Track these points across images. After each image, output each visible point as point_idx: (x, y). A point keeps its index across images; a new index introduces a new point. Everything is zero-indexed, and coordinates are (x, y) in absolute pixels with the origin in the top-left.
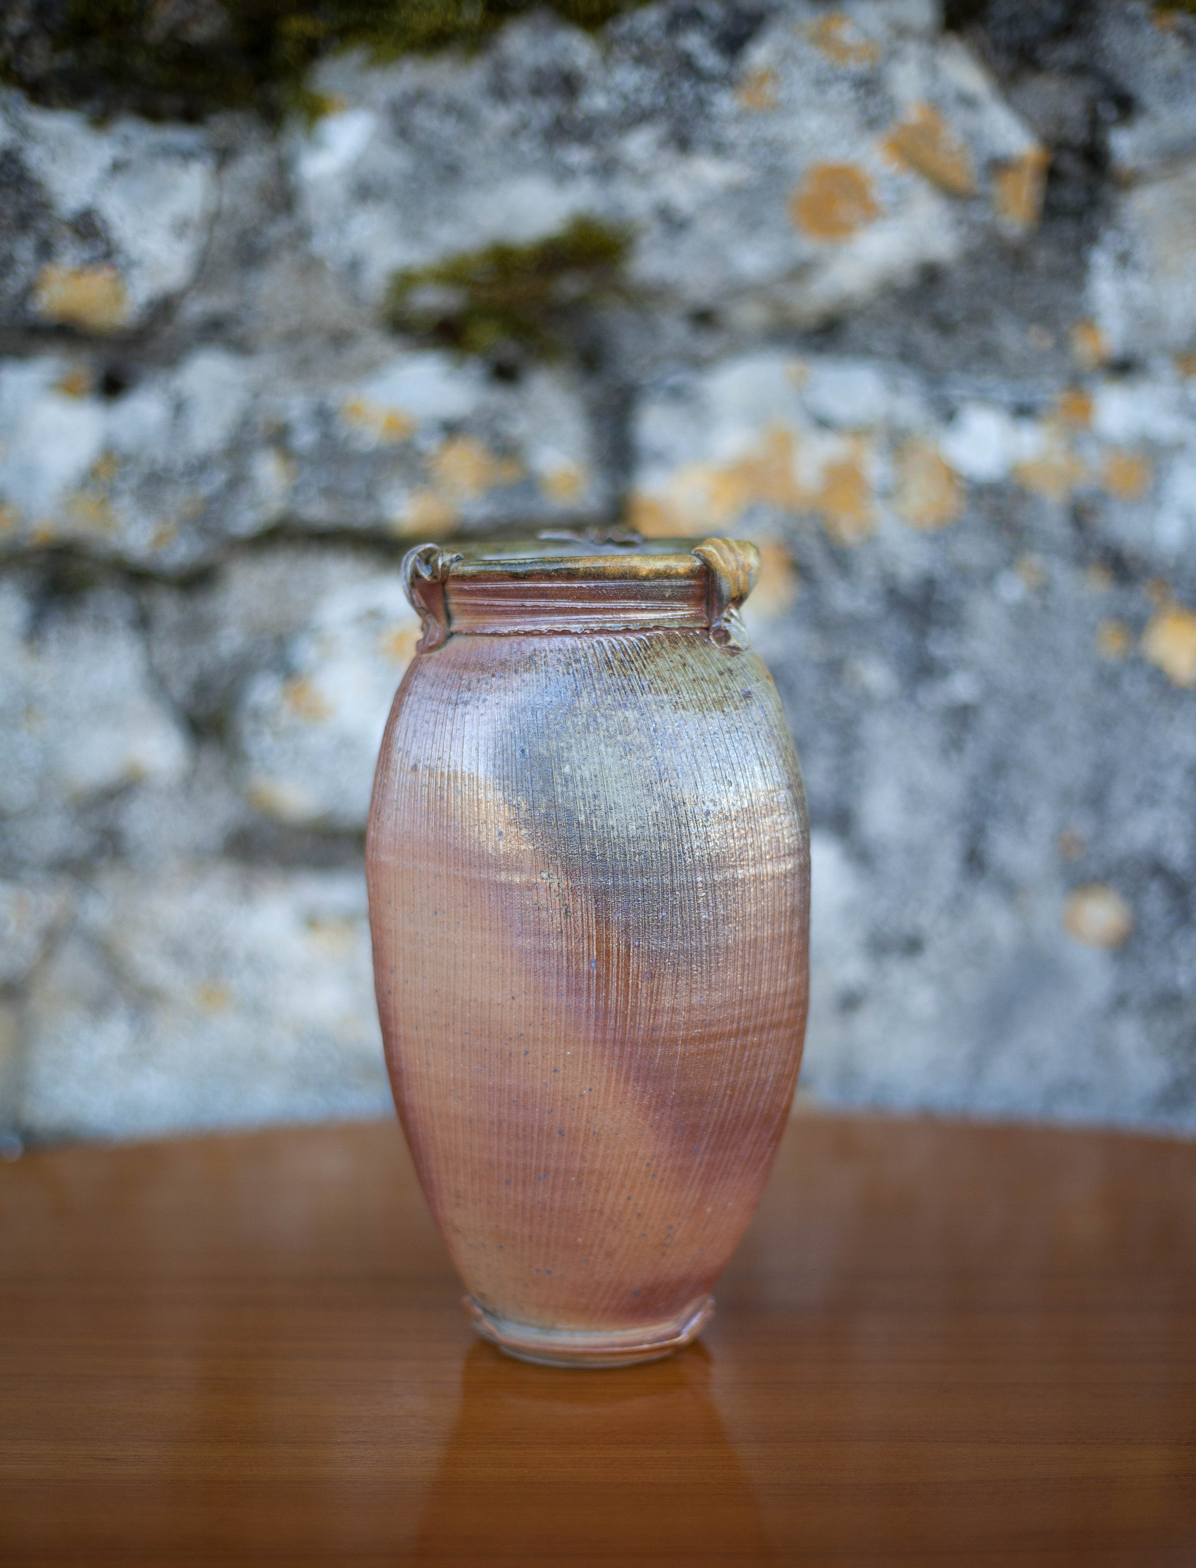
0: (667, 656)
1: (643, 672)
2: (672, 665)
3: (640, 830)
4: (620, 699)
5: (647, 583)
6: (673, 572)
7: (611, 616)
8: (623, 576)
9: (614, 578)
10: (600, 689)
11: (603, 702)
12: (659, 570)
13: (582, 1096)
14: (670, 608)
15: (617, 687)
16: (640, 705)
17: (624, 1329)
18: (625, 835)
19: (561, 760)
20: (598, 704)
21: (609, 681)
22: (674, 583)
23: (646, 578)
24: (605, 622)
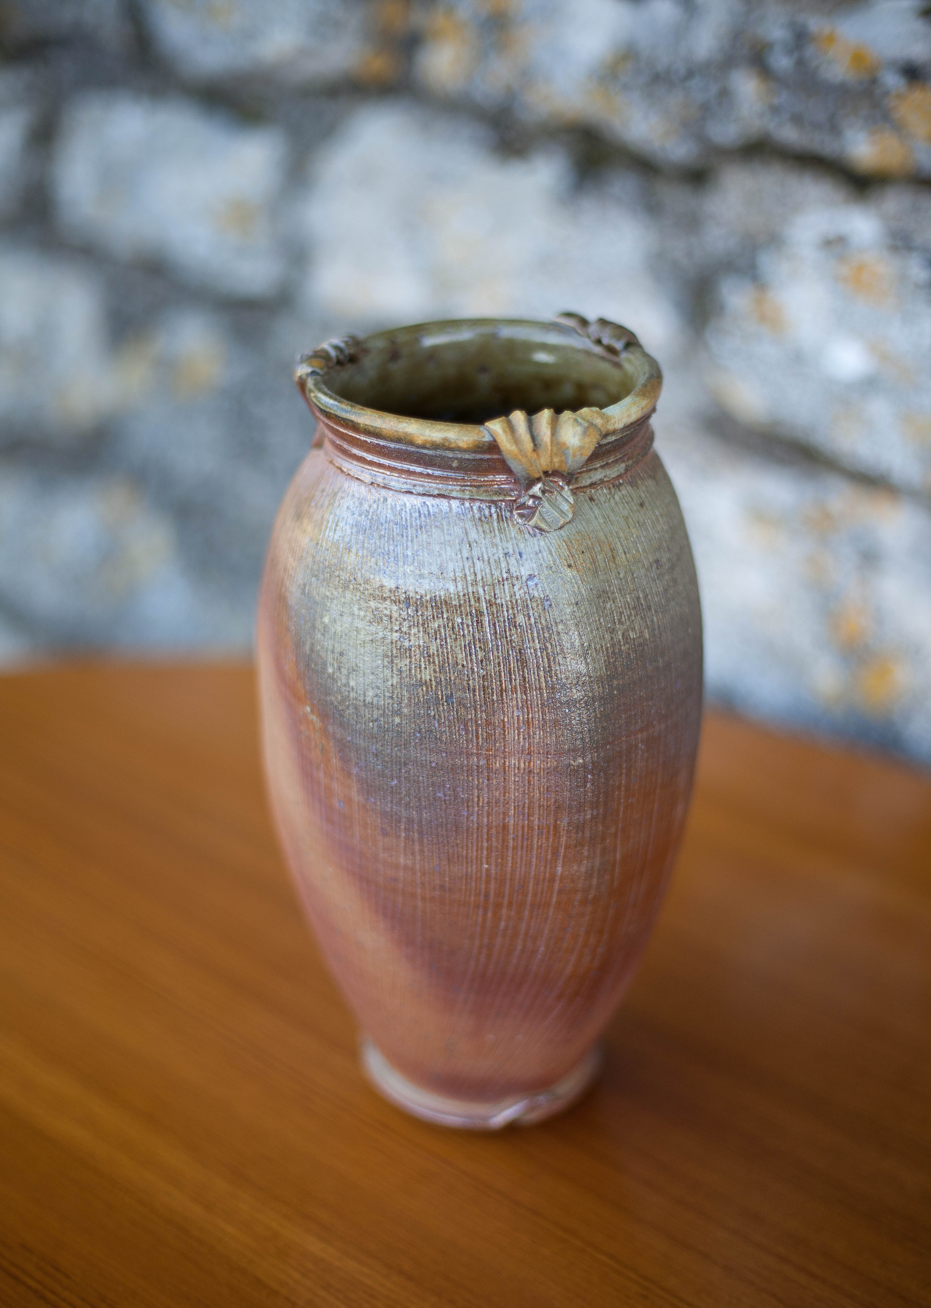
0: (446, 527)
1: (412, 541)
2: (447, 538)
3: (375, 699)
5: (425, 451)
6: (453, 445)
7: (399, 476)
8: (399, 440)
9: (391, 440)
12: (435, 441)
15: (382, 550)
18: (362, 698)
19: (324, 609)
21: (378, 543)
22: (460, 456)
23: (423, 447)
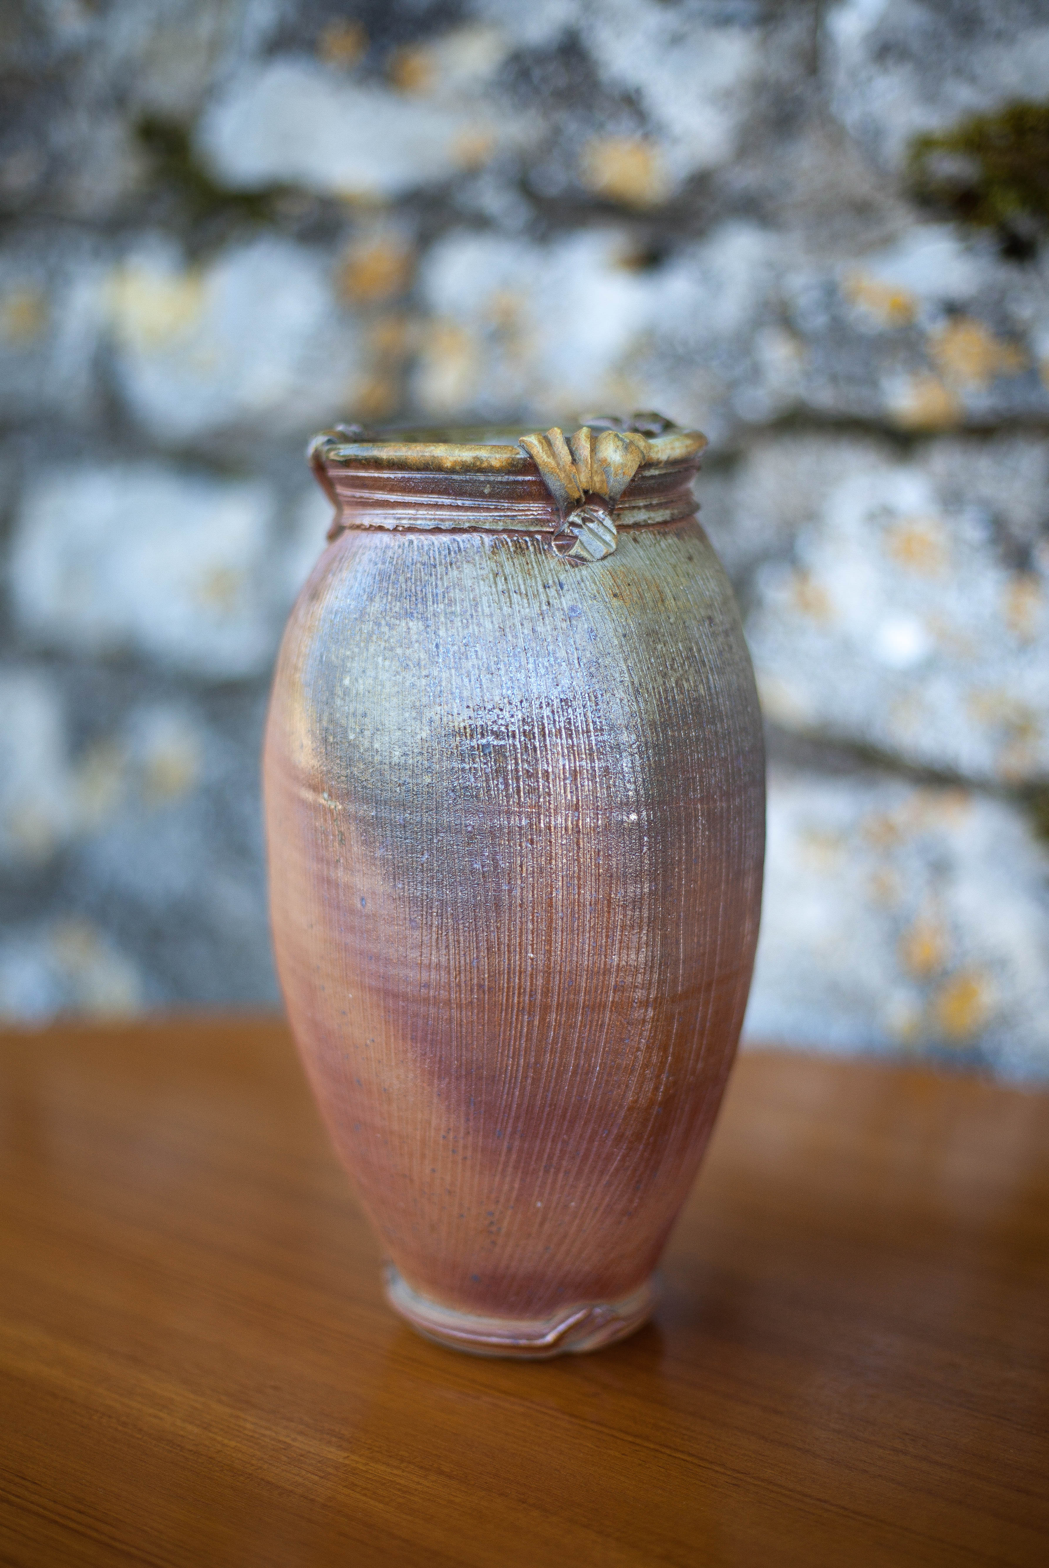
1: (441, 579)
2: (480, 572)
3: (404, 758)
4: (408, 607)
5: (455, 477)
6: (485, 465)
7: (425, 512)
8: (427, 467)
9: (418, 469)
10: (392, 595)
11: (391, 609)
12: (466, 461)
13: (366, 1045)
15: (409, 593)
16: (427, 616)
18: (388, 761)
19: (345, 671)
20: (385, 611)
21: (404, 586)
22: (492, 478)
23: (452, 471)
24: (416, 519)
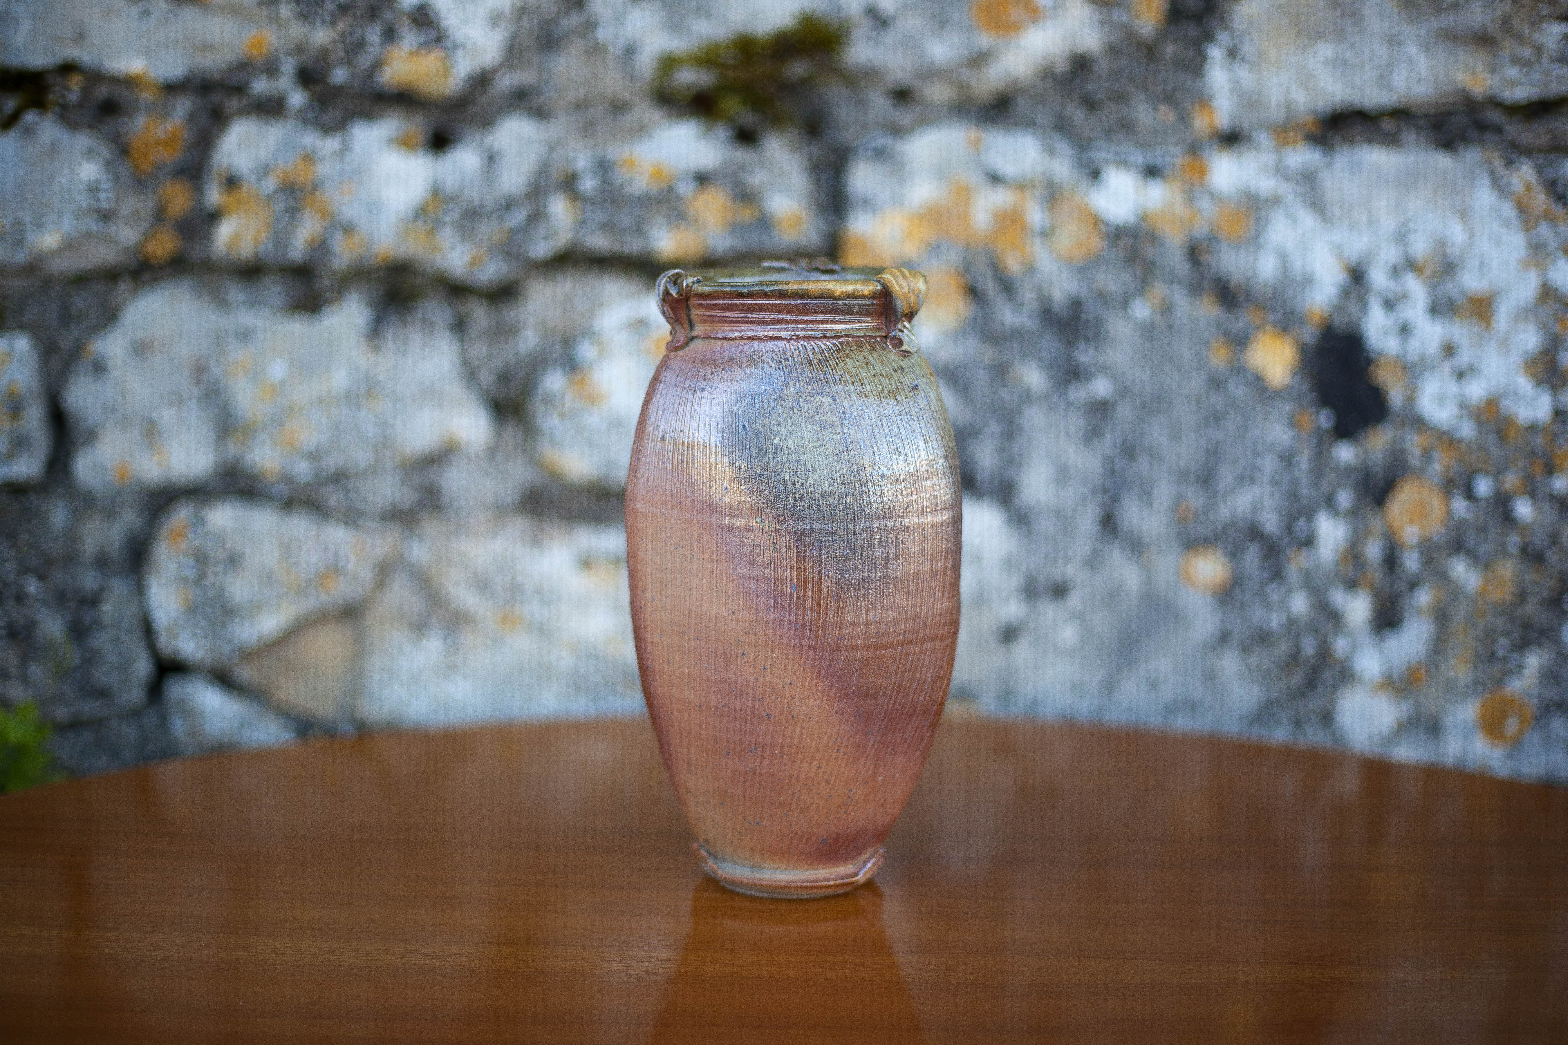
0: (854, 357)
1: (835, 369)
2: (857, 363)
3: (831, 488)
4: (817, 388)
5: (839, 302)
6: (860, 294)
7: (812, 326)
8: (822, 296)
9: (815, 298)
10: (803, 381)
11: (804, 390)
12: (849, 292)
13: (784, 688)
14: (857, 321)
15: (816, 380)
16: (832, 393)
17: (814, 869)
18: (819, 491)
19: (772, 434)
20: (801, 392)
21: (810, 375)
22: (860, 302)
23: (839, 298)
24: (808, 331)
